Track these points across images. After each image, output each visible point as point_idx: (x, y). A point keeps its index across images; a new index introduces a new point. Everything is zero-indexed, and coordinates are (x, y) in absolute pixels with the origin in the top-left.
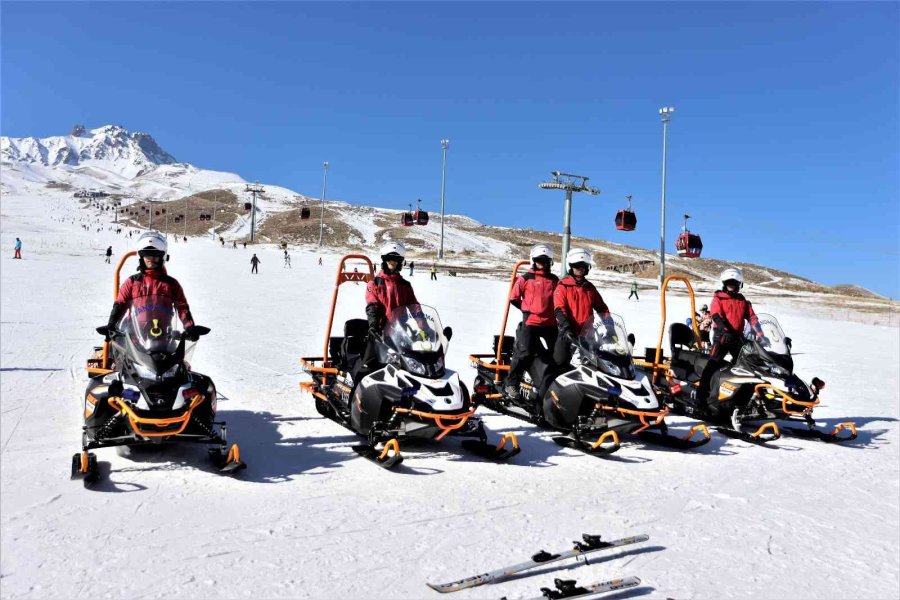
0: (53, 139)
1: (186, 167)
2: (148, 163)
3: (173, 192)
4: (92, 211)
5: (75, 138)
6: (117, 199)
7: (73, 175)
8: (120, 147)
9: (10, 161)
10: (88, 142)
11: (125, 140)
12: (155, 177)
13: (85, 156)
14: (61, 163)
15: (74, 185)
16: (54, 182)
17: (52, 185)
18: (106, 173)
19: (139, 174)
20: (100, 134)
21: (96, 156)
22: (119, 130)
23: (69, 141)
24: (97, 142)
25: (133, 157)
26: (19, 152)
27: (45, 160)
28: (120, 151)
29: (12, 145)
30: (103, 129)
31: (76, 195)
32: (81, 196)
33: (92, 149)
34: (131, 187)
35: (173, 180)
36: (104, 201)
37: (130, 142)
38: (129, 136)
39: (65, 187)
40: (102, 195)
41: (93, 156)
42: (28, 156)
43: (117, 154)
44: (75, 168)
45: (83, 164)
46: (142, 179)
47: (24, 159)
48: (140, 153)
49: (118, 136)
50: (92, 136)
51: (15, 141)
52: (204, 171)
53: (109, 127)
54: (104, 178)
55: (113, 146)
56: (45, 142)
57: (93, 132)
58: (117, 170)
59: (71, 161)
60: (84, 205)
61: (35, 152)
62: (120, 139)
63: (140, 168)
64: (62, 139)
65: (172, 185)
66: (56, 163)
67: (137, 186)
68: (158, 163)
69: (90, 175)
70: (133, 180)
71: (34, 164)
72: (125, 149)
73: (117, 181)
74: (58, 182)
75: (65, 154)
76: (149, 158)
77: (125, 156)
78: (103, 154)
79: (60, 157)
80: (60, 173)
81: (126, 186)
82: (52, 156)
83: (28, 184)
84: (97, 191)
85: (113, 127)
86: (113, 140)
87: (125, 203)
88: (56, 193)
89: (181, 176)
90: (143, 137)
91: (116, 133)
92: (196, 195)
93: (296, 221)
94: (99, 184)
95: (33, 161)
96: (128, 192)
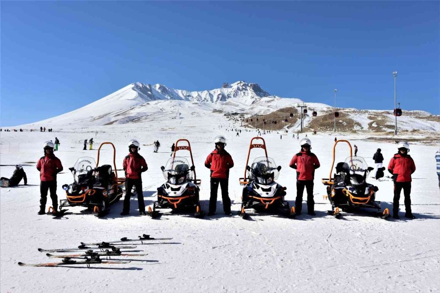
0: (215, 90)
1: (275, 97)
2: (257, 97)
3: (269, 110)
4: (232, 122)
5: (224, 89)
6: (242, 115)
7: (224, 106)
8: (244, 91)
9: (198, 102)
10: (230, 90)
11: (246, 87)
12: (260, 104)
13: (229, 97)
14: (219, 101)
15: (224, 110)
16: (216, 110)
17: (215, 111)
18: (238, 104)
19: (253, 103)
20: (235, 86)
21: (234, 96)
22: (243, 83)
23: (222, 90)
24: (234, 90)
25: (250, 95)
26: (201, 97)
27: (212, 100)
28: (244, 93)
29: (199, 95)
30: (236, 83)
31: (225, 115)
32: (228, 115)
33: (232, 93)
34: (250, 109)
35: (269, 104)
36: (237, 117)
37: (248, 88)
38: (248, 85)
39: (220, 112)
40: (236, 114)
41: (232, 96)
42: (205, 99)
43: (243, 94)
44: (225, 102)
45: (228, 100)
46: (254, 105)
47: (204, 101)
48: (253, 92)
49: (243, 86)
50: (231, 87)
51: (200, 93)
52: (283, 99)
53: (239, 82)
54: (237, 106)
55: (241, 91)
56: (212, 92)
57: (232, 85)
58: (243, 102)
59: (223, 99)
60: (228, 119)
61: (208, 97)
62: (244, 87)
63: (253, 100)
64: (219, 90)
65: (269, 106)
66: (216, 101)
67: (252, 108)
68: (261, 97)
69: (232, 105)
70: (250, 106)
71: (208, 102)
72: (246, 92)
73: (243, 107)
74: (217, 109)
75: (220, 96)
76: (258, 95)
77: (246, 95)
78: (237, 95)
79: (218, 98)
80: (218, 106)
81: (247, 109)
82: (215, 98)
83: (205, 111)
84: (234, 112)
85: (241, 82)
86: (241, 88)
87: (246, 117)
88: (216, 114)
89: (272, 102)
90: (254, 85)
91: (242, 84)
92: (278, 111)
93: (326, 120)
94: (234, 108)
95: (207, 101)
96: (248, 111)
